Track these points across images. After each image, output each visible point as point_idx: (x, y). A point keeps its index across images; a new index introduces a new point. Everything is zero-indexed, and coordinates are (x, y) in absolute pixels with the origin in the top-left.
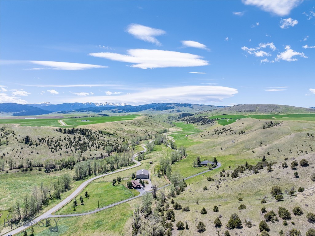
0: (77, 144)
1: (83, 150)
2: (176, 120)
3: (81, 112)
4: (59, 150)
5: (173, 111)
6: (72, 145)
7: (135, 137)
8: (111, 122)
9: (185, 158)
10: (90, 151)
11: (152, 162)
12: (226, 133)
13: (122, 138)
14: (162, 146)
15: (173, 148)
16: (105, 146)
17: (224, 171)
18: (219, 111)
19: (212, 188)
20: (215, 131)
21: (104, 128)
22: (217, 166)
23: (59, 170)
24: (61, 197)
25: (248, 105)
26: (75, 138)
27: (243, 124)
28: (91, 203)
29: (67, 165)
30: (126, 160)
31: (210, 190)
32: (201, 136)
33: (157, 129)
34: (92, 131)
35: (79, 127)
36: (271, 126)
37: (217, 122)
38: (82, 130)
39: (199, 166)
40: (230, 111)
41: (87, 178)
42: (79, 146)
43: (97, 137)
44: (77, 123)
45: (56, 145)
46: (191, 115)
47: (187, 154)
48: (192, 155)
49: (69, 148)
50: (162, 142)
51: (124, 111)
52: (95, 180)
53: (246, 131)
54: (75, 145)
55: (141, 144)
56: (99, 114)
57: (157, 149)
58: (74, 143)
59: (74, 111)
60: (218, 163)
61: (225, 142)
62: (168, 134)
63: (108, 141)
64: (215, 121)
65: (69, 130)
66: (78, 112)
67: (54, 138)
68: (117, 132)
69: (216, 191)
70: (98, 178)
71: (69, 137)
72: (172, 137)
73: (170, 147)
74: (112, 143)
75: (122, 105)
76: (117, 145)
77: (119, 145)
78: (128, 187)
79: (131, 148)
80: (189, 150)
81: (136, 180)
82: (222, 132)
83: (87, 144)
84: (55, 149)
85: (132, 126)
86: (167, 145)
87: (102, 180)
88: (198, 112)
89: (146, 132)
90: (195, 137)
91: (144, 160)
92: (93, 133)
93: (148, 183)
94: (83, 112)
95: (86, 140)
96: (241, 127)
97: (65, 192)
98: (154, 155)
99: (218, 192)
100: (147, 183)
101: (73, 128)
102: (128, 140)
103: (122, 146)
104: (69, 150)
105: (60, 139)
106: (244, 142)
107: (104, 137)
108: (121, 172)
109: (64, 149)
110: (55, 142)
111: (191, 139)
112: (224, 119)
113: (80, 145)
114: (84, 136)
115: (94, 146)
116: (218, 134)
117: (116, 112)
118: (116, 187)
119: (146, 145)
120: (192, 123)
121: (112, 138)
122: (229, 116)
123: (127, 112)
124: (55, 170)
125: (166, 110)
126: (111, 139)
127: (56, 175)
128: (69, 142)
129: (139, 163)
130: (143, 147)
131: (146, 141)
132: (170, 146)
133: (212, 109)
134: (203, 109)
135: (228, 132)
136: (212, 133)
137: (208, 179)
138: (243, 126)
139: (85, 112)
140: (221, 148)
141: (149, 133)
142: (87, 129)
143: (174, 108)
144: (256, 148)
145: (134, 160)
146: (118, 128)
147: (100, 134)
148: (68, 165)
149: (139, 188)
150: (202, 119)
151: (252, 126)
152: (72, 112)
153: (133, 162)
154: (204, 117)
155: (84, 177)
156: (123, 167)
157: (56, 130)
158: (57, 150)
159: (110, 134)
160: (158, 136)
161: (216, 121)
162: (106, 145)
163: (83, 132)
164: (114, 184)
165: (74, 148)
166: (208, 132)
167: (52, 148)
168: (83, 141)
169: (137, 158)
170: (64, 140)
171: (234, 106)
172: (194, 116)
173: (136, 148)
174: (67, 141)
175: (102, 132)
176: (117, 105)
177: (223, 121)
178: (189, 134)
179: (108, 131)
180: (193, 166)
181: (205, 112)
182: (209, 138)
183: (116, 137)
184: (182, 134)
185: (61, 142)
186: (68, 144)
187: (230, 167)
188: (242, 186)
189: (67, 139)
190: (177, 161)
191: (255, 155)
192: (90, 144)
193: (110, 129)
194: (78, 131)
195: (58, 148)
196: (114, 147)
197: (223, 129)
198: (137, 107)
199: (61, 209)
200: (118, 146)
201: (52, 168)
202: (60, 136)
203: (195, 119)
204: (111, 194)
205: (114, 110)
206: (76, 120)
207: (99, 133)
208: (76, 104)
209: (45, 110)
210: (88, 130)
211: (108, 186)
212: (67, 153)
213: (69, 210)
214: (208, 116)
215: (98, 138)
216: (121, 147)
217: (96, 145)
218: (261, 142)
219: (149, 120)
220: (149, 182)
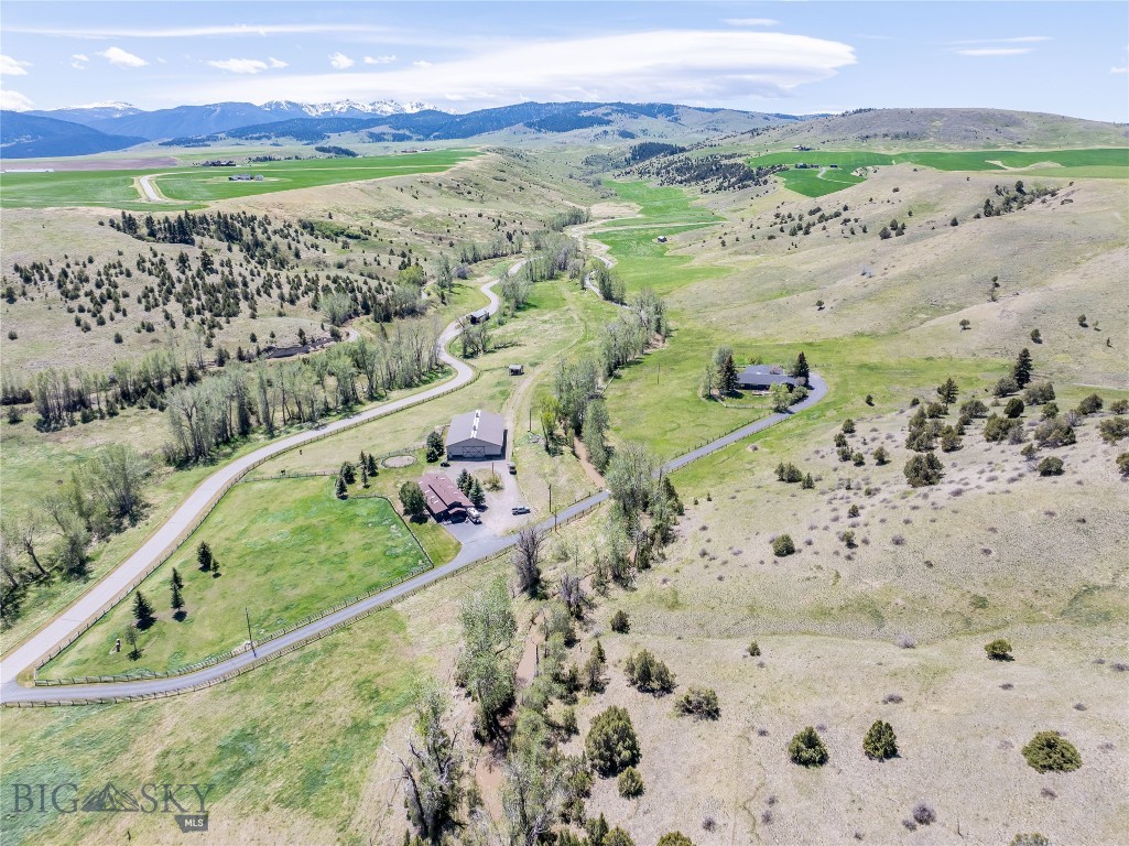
0: (196, 285)
1: (219, 315)
2: (617, 172)
3: (251, 138)
4: (112, 319)
5: (606, 132)
6: (170, 293)
7: (451, 245)
8: (353, 183)
9: (662, 347)
10: (253, 317)
11: (519, 367)
12: (824, 228)
13: (398, 251)
14: (563, 284)
15: (608, 297)
16: (321, 293)
17: (849, 429)
18: (783, 135)
19: (816, 546)
20: (778, 220)
21: (325, 211)
22: (809, 393)
23: (102, 418)
24: (89, 566)
25: (899, 112)
26: (183, 260)
27: (896, 190)
28: (222, 604)
29: (141, 393)
30: (408, 355)
31: (807, 552)
32: (723, 244)
33: (541, 212)
34: (269, 224)
35: (215, 207)
36: (1015, 205)
37: (781, 180)
38: (226, 222)
39: (729, 395)
40: (825, 137)
41: (228, 450)
42: (203, 298)
43: (290, 248)
44: (210, 187)
45: (97, 293)
46: (673, 150)
47: (671, 325)
48: (688, 332)
49: (157, 305)
50: (565, 268)
51: (415, 138)
52: (260, 463)
53: (912, 225)
54: (187, 293)
55: (478, 276)
56: (317, 149)
57: (541, 300)
58: (180, 281)
59: (223, 135)
60: (814, 377)
61: (832, 274)
62: (584, 230)
63: (340, 266)
64: (772, 177)
65: (167, 220)
66: (237, 140)
67: (91, 261)
68: (378, 224)
69: (846, 570)
70: (279, 454)
71: (159, 257)
72: (604, 242)
73: (597, 291)
74: (353, 277)
75: (409, 110)
76: (373, 284)
77: (384, 285)
78: (406, 512)
79: (434, 296)
80: (677, 305)
81: (446, 465)
82: (809, 226)
83: (241, 285)
84: (94, 315)
85: (443, 198)
86: (583, 282)
87: (293, 463)
88: (700, 137)
89: (499, 222)
90: (699, 245)
91: (486, 352)
92: (275, 232)
93: (500, 484)
94: (259, 138)
95: (236, 270)
96: (889, 207)
97: (113, 537)
98: (530, 327)
99: (854, 579)
100: (496, 487)
101: (182, 214)
102: (421, 262)
103: (396, 289)
104: (156, 317)
105: (120, 266)
106: (918, 277)
107: (321, 250)
108: (381, 417)
109: (137, 313)
110: (93, 278)
111: (680, 253)
112: (805, 167)
113: (209, 293)
114: (236, 248)
115: (269, 295)
116: (793, 233)
117: (384, 140)
118: (351, 510)
119: (496, 282)
120: (681, 183)
121: (357, 254)
122: (825, 154)
123: (427, 137)
124: (86, 420)
125: (576, 132)
126: (352, 256)
127: (89, 443)
128: (158, 280)
129: (463, 371)
130: (485, 290)
131: (500, 264)
132: (594, 287)
133: (757, 126)
134: (720, 127)
135: (835, 226)
136: (765, 229)
137: (781, 470)
138: (896, 202)
139: (264, 141)
140: (820, 304)
141: (510, 228)
142: (249, 215)
143: (608, 123)
144: (972, 304)
145: (445, 357)
146: (380, 206)
147: (307, 238)
148: (144, 391)
149: (456, 515)
150: (717, 169)
151: (934, 200)
152: (215, 139)
153: (442, 367)
154: (727, 157)
155: (217, 445)
156: (394, 394)
157: (112, 224)
158: (101, 317)
159: (349, 236)
160: (546, 240)
161: (776, 178)
162: (326, 289)
163: (228, 231)
164: (342, 489)
165: (180, 306)
166: (747, 223)
167: (82, 310)
168: (223, 273)
169: (459, 343)
170: (136, 273)
171: (843, 115)
172: (687, 154)
173: (454, 298)
174: (150, 273)
175: (312, 229)
176: (389, 110)
177: (803, 176)
178: (671, 232)
179: (340, 221)
180: (700, 392)
181: (732, 139)
182: (757, 253)
183: (374, 247)
184: (643, 233)
185: (120, 280)
186: (152, 291)
187: (869, 401)
188: (987, 552)
189: (148, 265)
190: (629, 364)
191: (974, 339)
192: (252, 287)
193: (348, 214)
194: (208, 224)
195: (108, 307)
196: (359, 296)
197: (812, 213)
198: (465, 119)
199: (72, 644)
200: (379, 290)
201: (71, 408)
202: (120, 254)
203: (689, 169)
204: (323, 548)
205: (377, 130)
206: (212, 175)
207: (300, 230)
208: (229, 109)
209: (110, 133)
210: (253, 219)
211: (315, 500)
212: (150, 329)
213: (107, 654)
214: (740, 156)
215: (297, 255)
216: (390, 293)
217: (279, 287)
218: (995, 279)
219: (512, 174)
220: (508, 481)
